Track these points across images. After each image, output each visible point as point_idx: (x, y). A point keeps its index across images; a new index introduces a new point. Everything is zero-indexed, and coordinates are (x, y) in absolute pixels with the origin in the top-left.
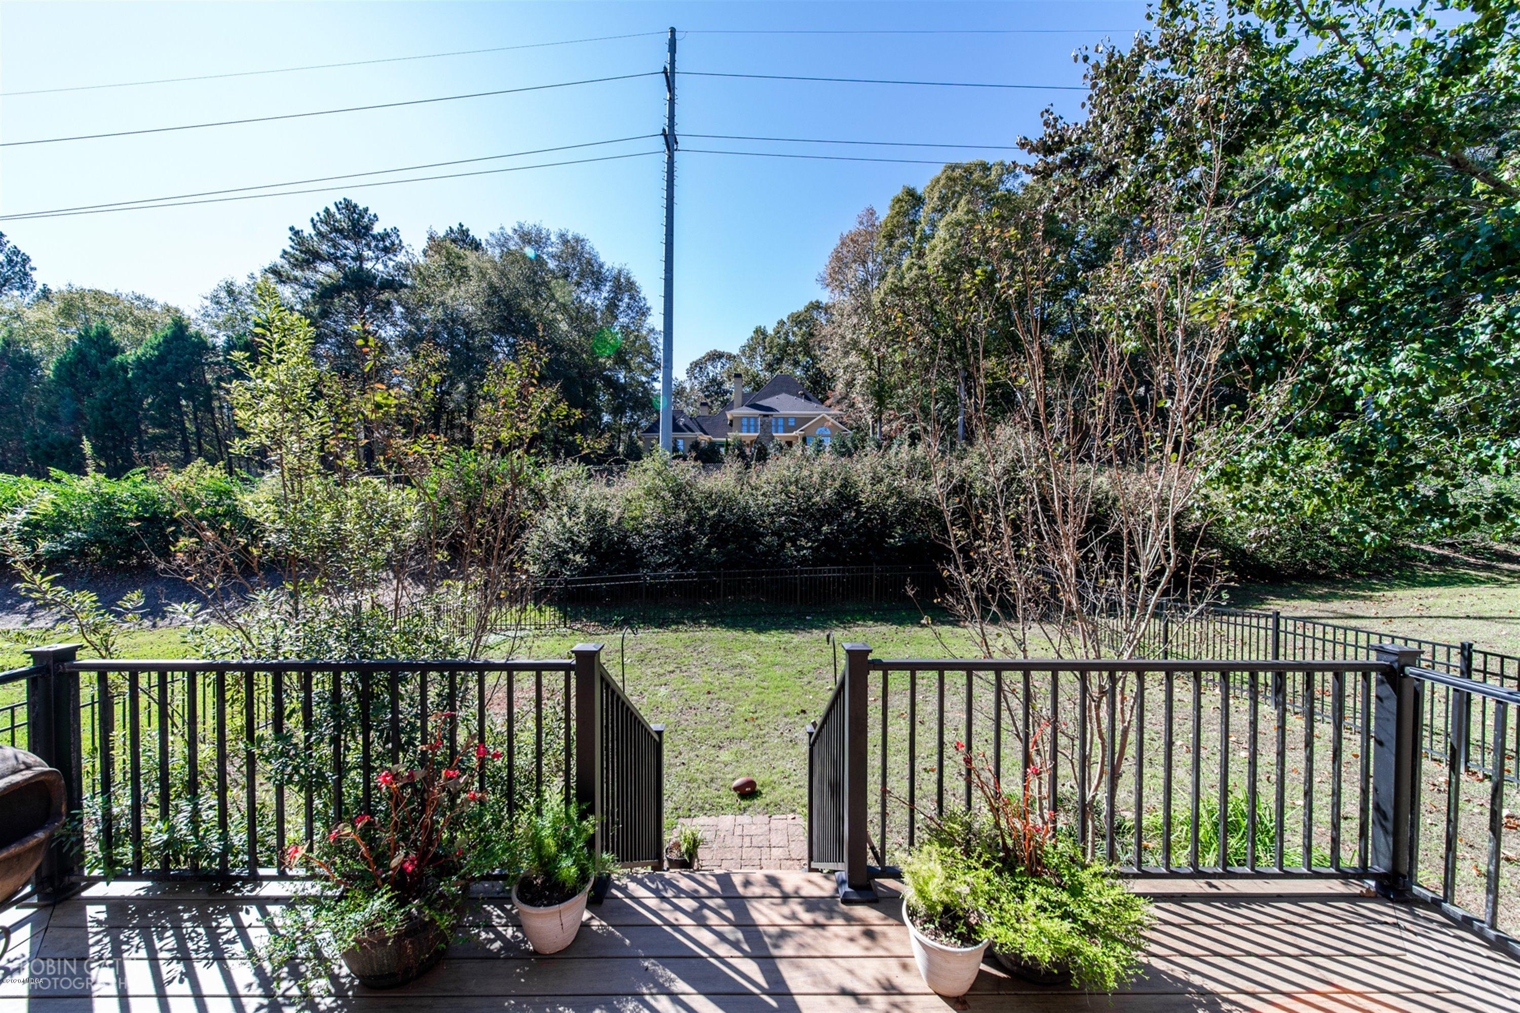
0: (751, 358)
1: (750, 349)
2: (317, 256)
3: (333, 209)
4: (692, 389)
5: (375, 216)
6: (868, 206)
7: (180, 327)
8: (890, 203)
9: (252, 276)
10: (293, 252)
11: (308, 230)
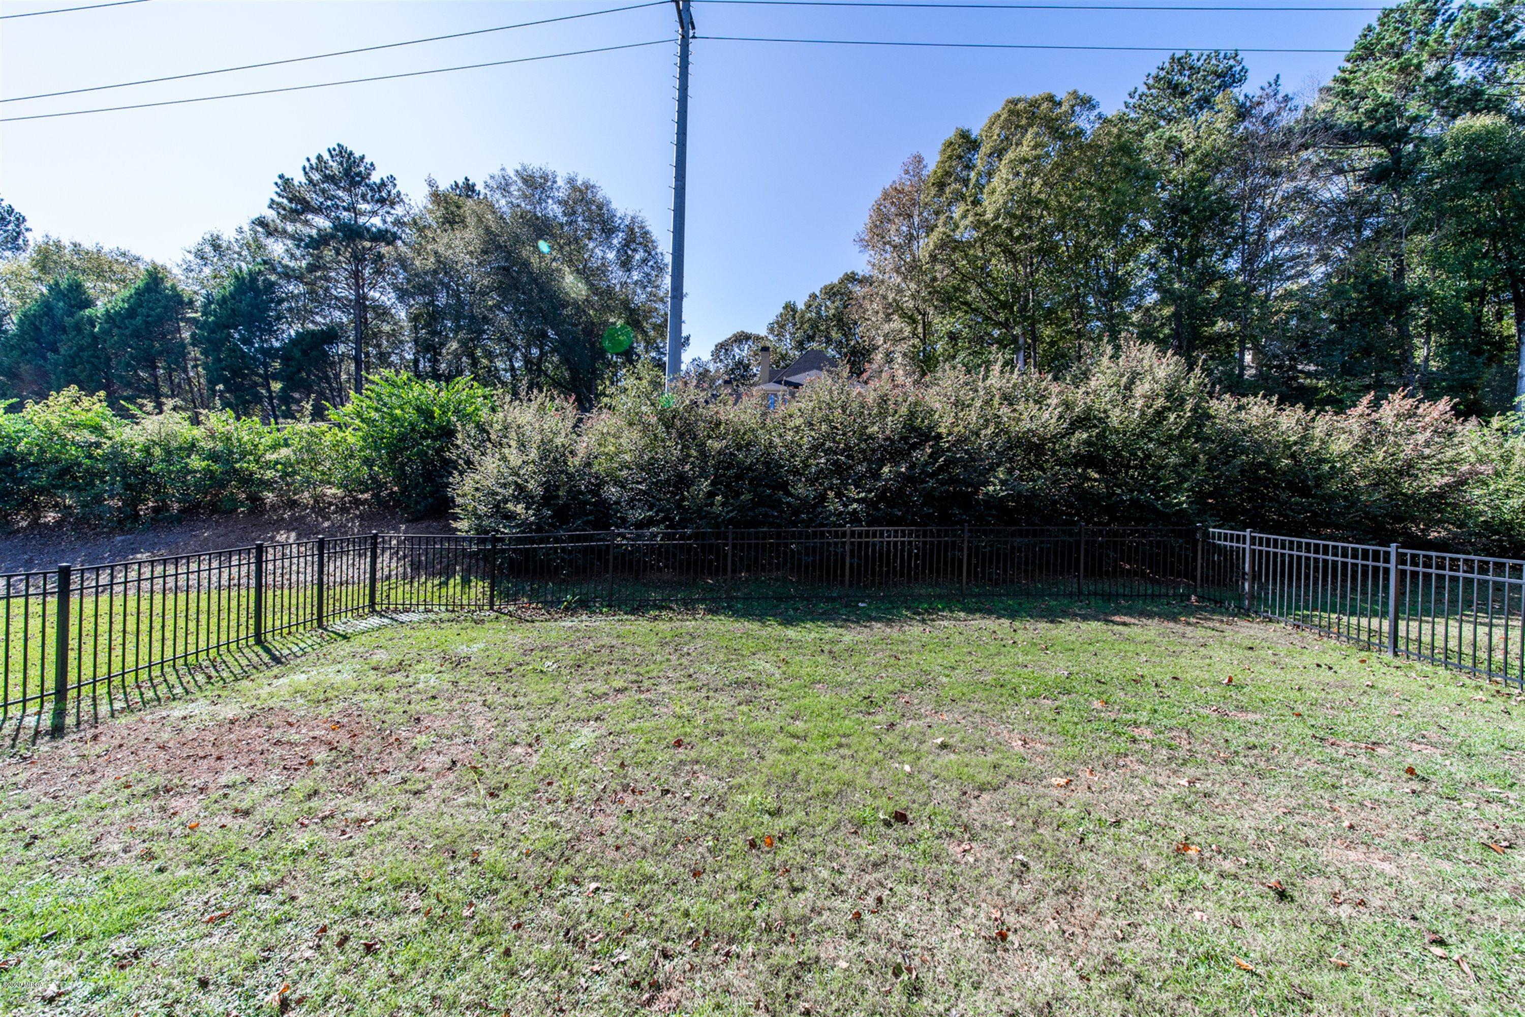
0: (780, 336)
1: (778, 327)
2: (307, 207)
3: (326, 156)
4: (717, 370)
5: (372, 165)
6: (915, 153)
7: (155, 278)
8: (940, 147)
9: (240, 231)
10: (280, 200)
11: (299, 178)
